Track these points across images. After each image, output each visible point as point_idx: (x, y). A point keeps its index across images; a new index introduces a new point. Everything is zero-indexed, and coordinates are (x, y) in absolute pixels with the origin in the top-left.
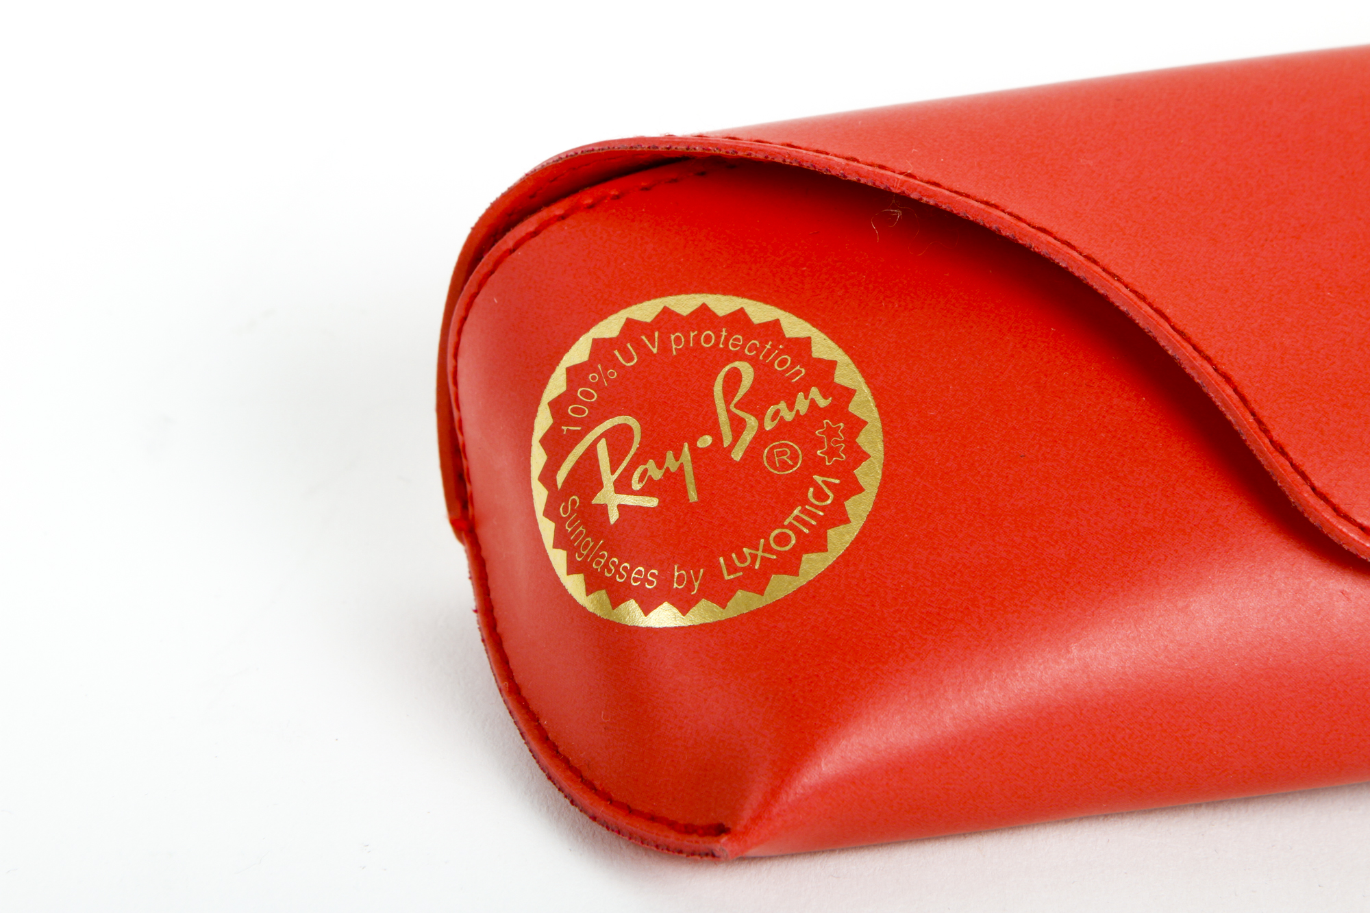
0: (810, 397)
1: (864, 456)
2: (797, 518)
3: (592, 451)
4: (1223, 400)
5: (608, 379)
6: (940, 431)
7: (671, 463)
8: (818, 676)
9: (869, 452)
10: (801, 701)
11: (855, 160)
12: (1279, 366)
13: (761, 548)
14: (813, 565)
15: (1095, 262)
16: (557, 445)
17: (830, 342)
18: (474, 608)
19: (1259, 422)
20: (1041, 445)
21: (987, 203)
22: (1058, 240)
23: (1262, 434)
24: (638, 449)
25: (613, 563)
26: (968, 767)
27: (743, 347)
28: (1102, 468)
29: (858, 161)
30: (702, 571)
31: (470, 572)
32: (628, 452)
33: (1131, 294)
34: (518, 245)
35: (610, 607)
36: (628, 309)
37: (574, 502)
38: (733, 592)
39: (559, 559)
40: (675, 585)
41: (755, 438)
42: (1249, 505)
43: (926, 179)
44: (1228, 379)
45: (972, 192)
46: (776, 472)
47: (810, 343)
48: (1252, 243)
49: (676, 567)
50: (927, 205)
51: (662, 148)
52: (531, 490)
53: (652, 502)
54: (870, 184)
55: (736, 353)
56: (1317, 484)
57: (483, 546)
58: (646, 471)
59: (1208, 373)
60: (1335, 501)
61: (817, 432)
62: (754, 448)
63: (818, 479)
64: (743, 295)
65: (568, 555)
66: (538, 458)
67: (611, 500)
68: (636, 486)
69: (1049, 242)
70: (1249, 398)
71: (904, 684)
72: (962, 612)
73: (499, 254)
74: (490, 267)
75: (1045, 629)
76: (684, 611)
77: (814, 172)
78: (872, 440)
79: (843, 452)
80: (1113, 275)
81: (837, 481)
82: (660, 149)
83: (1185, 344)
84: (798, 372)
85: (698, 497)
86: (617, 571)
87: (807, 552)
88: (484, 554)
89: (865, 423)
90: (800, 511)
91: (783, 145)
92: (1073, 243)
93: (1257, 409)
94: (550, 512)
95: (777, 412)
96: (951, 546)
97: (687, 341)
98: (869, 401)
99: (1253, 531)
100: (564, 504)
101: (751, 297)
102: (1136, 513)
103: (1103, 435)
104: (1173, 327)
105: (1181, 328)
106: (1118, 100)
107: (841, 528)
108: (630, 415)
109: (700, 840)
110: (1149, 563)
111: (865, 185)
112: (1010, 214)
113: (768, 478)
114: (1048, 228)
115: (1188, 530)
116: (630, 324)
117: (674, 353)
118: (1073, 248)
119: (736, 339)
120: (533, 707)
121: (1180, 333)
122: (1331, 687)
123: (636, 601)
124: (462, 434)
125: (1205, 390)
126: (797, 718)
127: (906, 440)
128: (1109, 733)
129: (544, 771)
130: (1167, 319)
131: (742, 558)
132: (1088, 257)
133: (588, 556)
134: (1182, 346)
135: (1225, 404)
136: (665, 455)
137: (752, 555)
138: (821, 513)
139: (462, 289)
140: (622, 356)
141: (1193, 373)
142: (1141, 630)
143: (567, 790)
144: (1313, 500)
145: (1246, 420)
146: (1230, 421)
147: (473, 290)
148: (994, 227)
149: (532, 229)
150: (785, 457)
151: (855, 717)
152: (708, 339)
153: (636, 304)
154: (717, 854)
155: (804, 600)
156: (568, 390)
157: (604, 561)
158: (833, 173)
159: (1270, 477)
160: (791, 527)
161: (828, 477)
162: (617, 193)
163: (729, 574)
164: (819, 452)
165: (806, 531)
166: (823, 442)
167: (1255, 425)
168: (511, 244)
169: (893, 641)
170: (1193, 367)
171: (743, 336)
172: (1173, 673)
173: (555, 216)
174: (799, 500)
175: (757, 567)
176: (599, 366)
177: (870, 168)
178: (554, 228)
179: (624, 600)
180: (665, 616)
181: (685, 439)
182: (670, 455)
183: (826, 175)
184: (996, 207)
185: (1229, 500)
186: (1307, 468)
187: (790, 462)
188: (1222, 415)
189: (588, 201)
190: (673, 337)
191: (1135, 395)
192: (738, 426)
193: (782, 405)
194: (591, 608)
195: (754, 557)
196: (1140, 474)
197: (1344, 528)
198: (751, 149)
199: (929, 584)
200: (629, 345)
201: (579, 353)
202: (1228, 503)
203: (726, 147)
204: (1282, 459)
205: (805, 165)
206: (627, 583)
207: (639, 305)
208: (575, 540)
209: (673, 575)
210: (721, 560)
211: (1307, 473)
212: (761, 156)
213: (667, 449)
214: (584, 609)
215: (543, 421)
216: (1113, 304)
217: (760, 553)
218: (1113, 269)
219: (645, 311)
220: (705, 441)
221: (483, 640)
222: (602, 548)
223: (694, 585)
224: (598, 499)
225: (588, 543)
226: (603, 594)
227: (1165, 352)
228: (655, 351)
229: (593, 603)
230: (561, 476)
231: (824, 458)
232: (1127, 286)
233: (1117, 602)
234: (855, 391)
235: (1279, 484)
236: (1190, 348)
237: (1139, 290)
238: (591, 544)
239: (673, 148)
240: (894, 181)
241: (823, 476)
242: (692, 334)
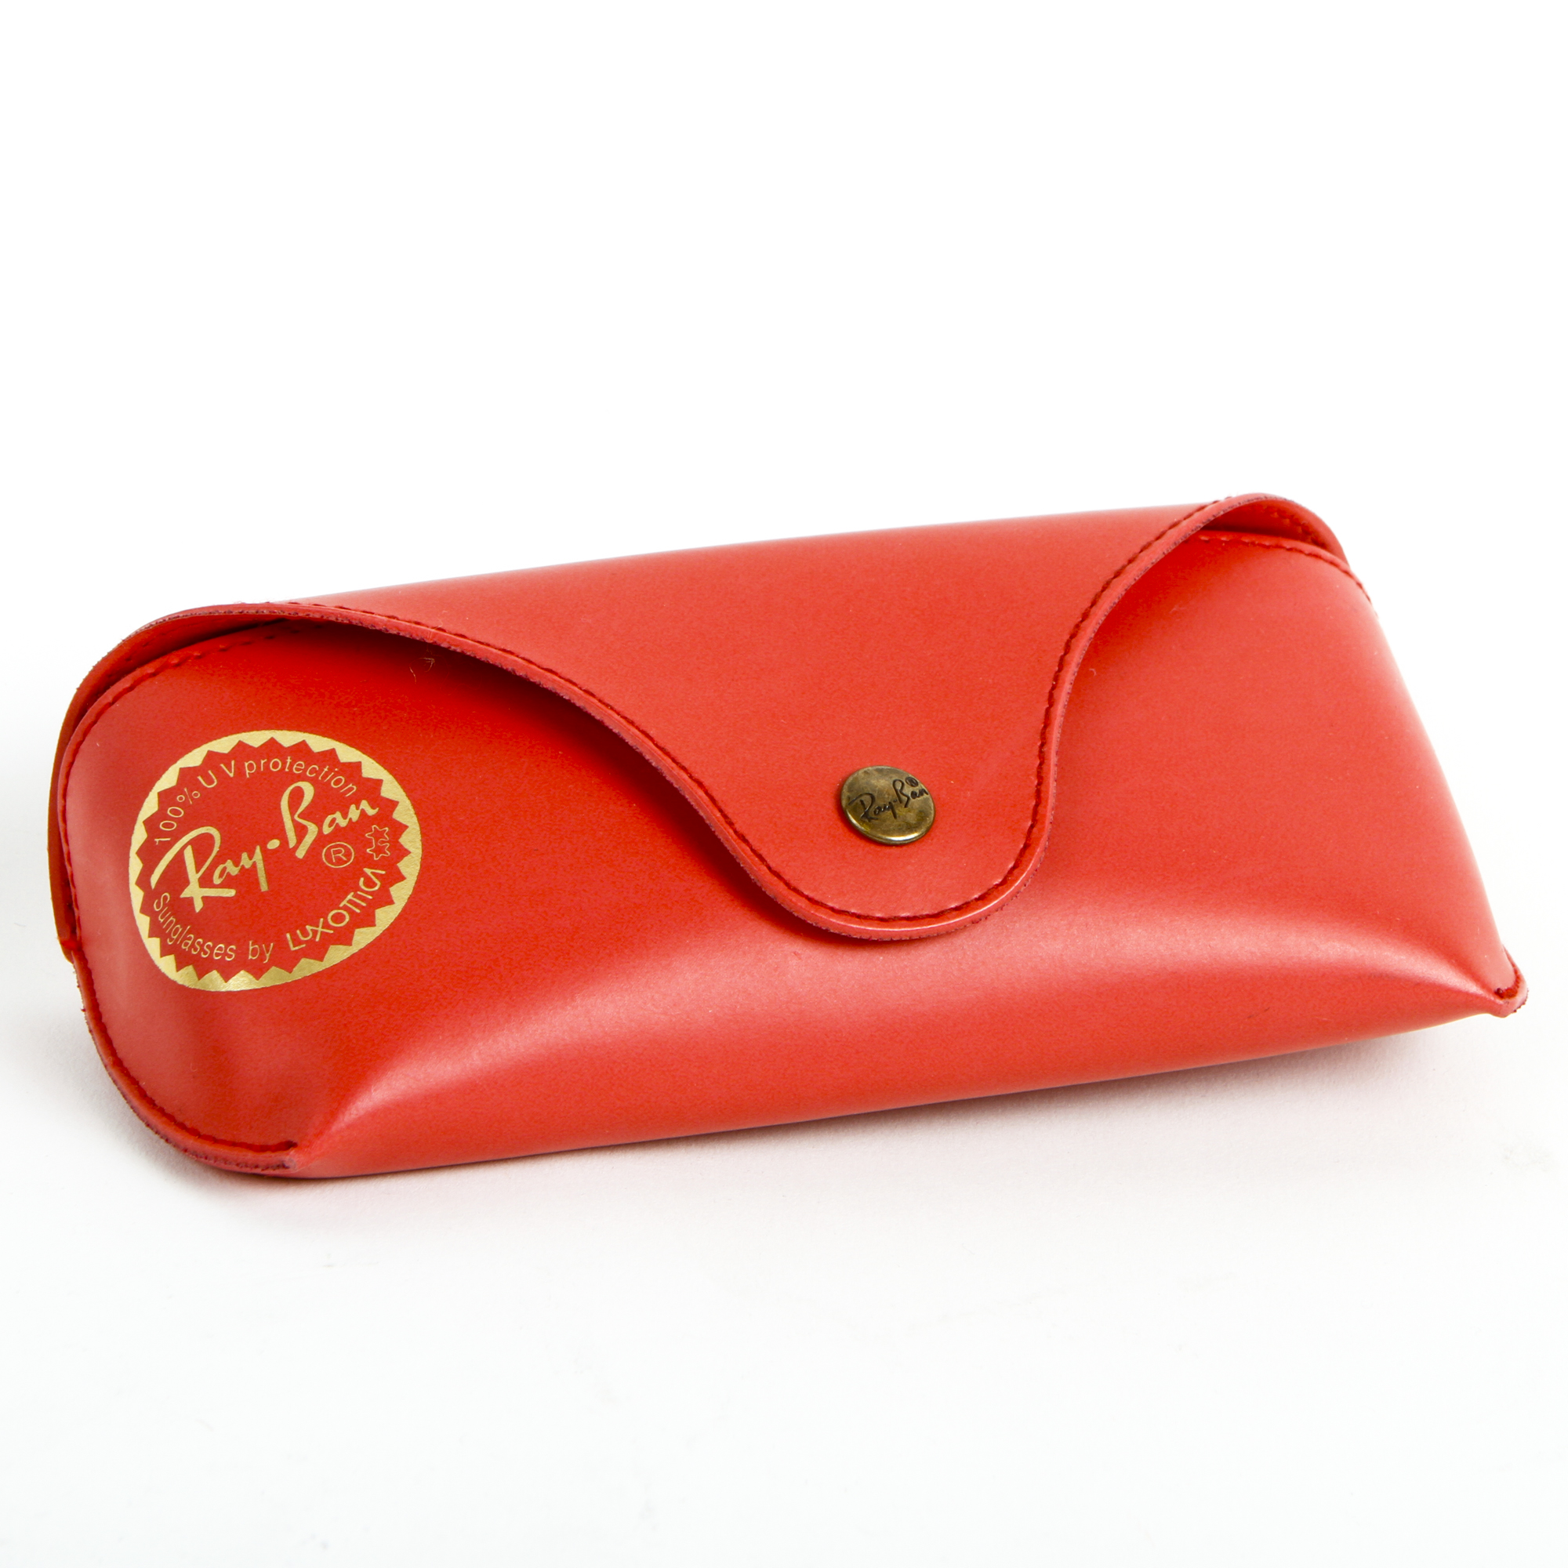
0: (360, 808)
1: (406, 852)
2: (350, 901)
3: (180, 856)
4: (696, 800)
5: (193, 799)
6: (468, 832)
7: (246, 862)
8: (367, 1021)
9: (410, 849)
10: (354, 1041)
11: (394, 618)
12: (741, 774)
13: (321, 925)
14: (363, 937)
15: (592, 695)
16: (150, 854)
17: (377, 765)
18: (82, 1008)
19: (725, 816)
20: (551, 842)
21: (504, 650)
22: (562, 678)
23: (727, 826)
24: (218, 852)
25: (199, 943)
26: (493, 1094)
27: (305, 770)
28: (600, 858)
29: (398, 619)
30: (272, 944)
31: (78, 982)
32: (210, 854)
33: (622, 720)
34: (116, 699)
35: (196, 978)
36: (209, 744)
37: (165, 898)
38: (298, 960)
39: (153, 946)
40: (250, 957)
41: (315, 841)
42: (720, 885)
43: (454, 632)
44: (700, 784)
45: (491, 642)
46: (333, 866)
47: (361, 766)
48: (721, 682)
49: (251, 942)
50: (454, 652)
51: (235, 612)
52: (129, 894)
53: (231, 893)
54: (408, 636)
55: (299, 775)
56: (772, 865)
57: (89, 961)
58: (225, 868)
59: (684, 779)
60: (786, 878)
61: (366, 835)
62: (314, 848)
63: (368, 871)
64: (305, 731)
65: (161, 942)
66: (135, 866)
67: (195, 892)
68: (217, 880)
69: (555, 680)
70: (716, 798)
71: (439, 1026)
72: (486, 970)
73: (100, 707)
74: (93, 718)
75: (553, 982)
76: (258, 976)
77: (362, 627)
78: (412, 840)
79: (388, 850)
80: (607, 705)
81: (383, 872)
82: (234, 613)
83: (666, 757)
84: (351, 789)
85: (269, 888)
86: (202, 949)
87: (359, 927)
88: (90, 966)
89: (406, 827)
90: (353, 896)
91: (336, 607)
92: (574, 681)
93: (723, 807)
94: (146, 909)
95: (334, 820)
96: (477, 920)
97: (259, 767)
98: (409, 809)
99: (723, 905)
100: (157, 901)
101: (311, 732)
102: (628, 892)
103: (601, 833)
104: (656, 745)
105: (662, 746)
106: (613, 574)
107: (387, 908)
108: (211, 826)
109: (273, 1155)
110: (638, 930)
111: (403, 637)
112: (523, 659)
113: (326, 872)
114: (554, 670)
115: (670, 905)
116: (211, 755)
117: (248, 776)
118: (575, 684)
119: (301, 765)
120: (133, 1074)
121: (661, 749)
122: (787, 1030)
123: (218, 972)
124: (71, 865)
125: (682, 793)
126: (351, 1055)
127: (440, 839)
128: (608, 1066)
129: (143, 1121)
130: (652, 739)
131: (305, 934)
132: (586, 691)
133: (177, 939)
134: (663, 759)
135: (698, 804)
136: (241, 855)
137: (315, 931)
138: (370, 897)
139: (70, 739)
140: (204, 780)
141: (672, 781)
142: (633, 983)
143: (162, 1132)
144: (769, 877)
145: (714, 815)
146: (702, 817)
147: (79, 739)
148: (510, 668)
149: (128, 685)
150: (340, 855)
151: (399, 1052)
152: (276, 765)
153: (215, 739)
154: (287, 1165)
155: (356, 964)
156: (159, 810)
157: (193, 943)
158: (377, 628)
159: (735, 860)
160: (345, 908)
161: (376, 869)
162: (199, 654)
163: (295, 946)
164: (368, 850)
165: (358, 911)
166: (372, 842)
167: (722, 819)
168: (110, 699)
169: (430, 993)
170: (673, 776)
171: (305, 762)
172: (659, 1018)
173: (148, 674)
174: (352, 888)
175: (317, 939)
176: (186, 790)
177: (408, 624)
178: (147, 683)
179: (207, 972)
180: (241, 982)
181: (257, 843)
182: (245, 856)
183: (372, 630)
184: (511, 653)
185: (704, 882)
186: (763, 852)
187: (344, 858)
188: (696, 812)
189: (175, 661)
190: (246, 764)
191: (628, 803)
192: (301, 832)
193: (338, 815)
194: (180, 982)
195: (315, 933)
196: (631, 863)
197: (794, 898)
198: (310, 611)
199: (459, 949)
200: (210, 772)
201: (169, 779)
202: (702, 884)
203: (289, 609)
204: (744, 845)
205: (354, 622)
206: (210, 958)
207: (218, 741)
208: (167, 928)
209: (248, 949)
210: (288, 936)
211: (764, 856)
212: (317, 616)
213: (243, 851)
214: (174, 983)
215: (139, 836)
216: (607, 727)
217: (320, 929)
218: (607, 700)
219: (224, 745)
220: (274, 844)
221: (90, 1031)
222: (189, 932)
223: (265, 956)
224: (186, 894)
225: (177, 929)
226: (190, 969)
227: (650, 764)
228: (232, 775)
229: (185, 977)
230: (154, 879)
231: (372, 855)
232: (618, 714)
233: (612, 961)
234: (398, 802)
235: (742, 865)
236: (669, 761)
237: (628, 717)
238: (180, 930)
239: (245, 612)
240: (428, 633)
241: (372, 868)
242: (262, 762)
